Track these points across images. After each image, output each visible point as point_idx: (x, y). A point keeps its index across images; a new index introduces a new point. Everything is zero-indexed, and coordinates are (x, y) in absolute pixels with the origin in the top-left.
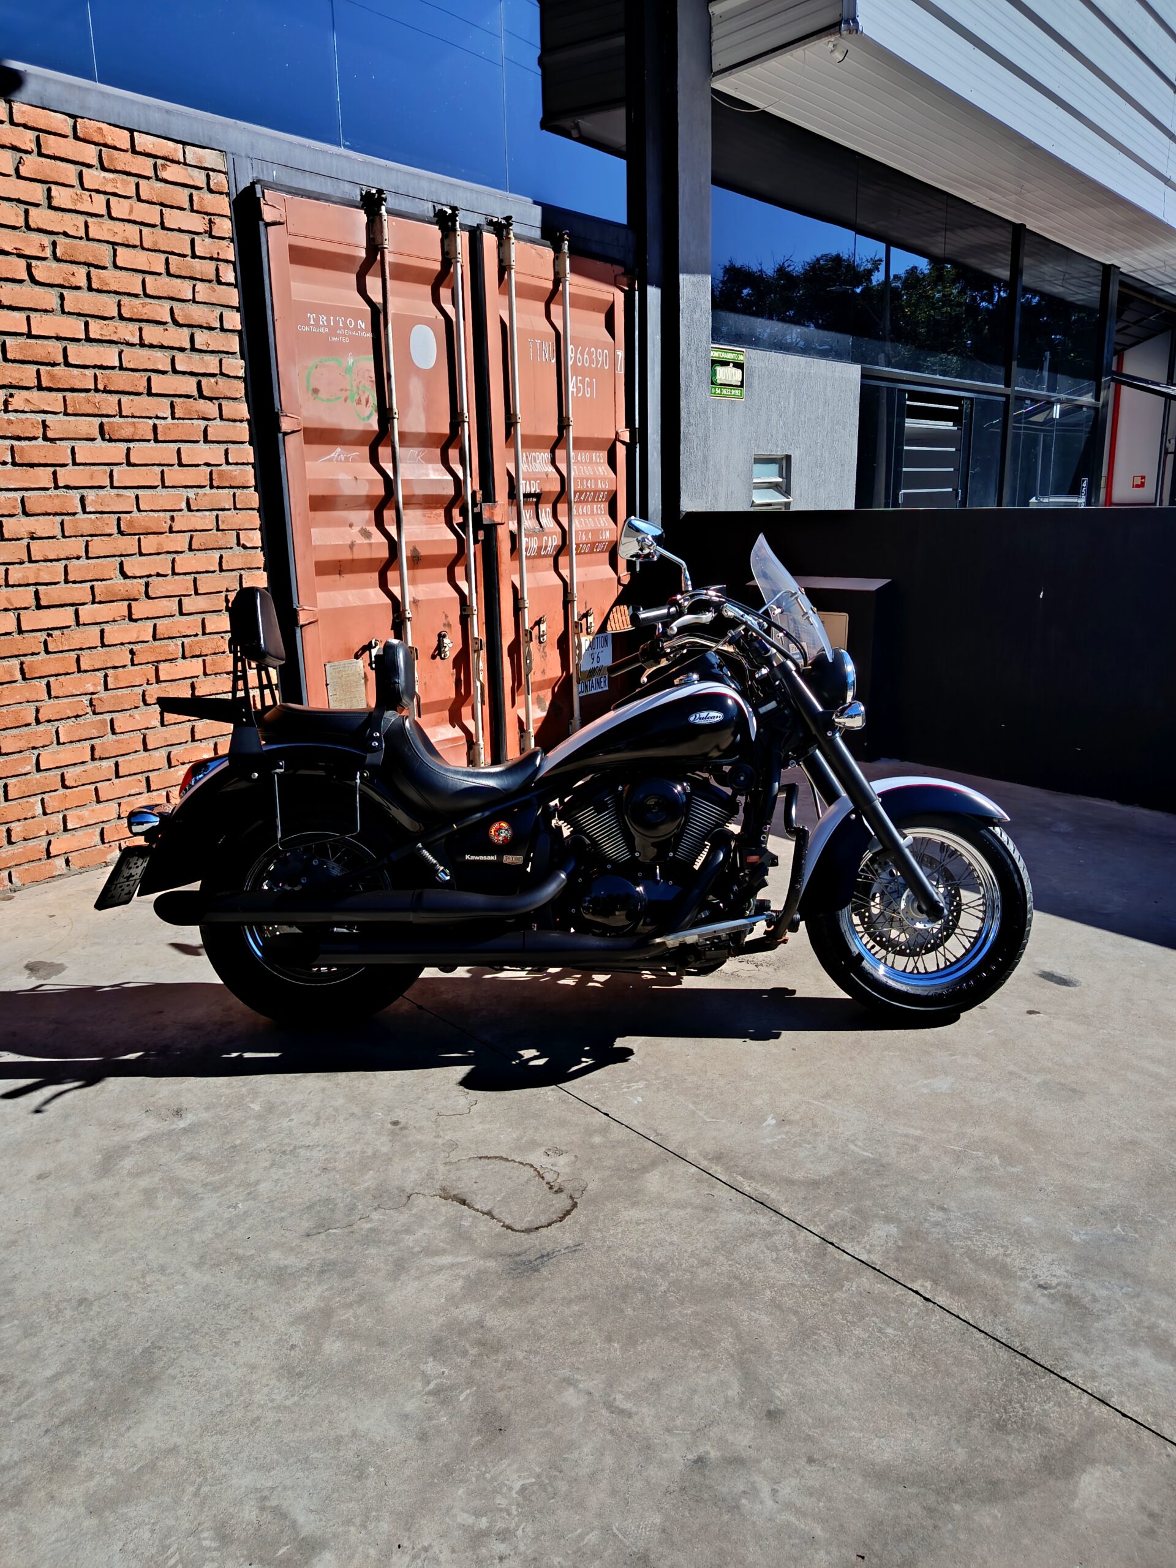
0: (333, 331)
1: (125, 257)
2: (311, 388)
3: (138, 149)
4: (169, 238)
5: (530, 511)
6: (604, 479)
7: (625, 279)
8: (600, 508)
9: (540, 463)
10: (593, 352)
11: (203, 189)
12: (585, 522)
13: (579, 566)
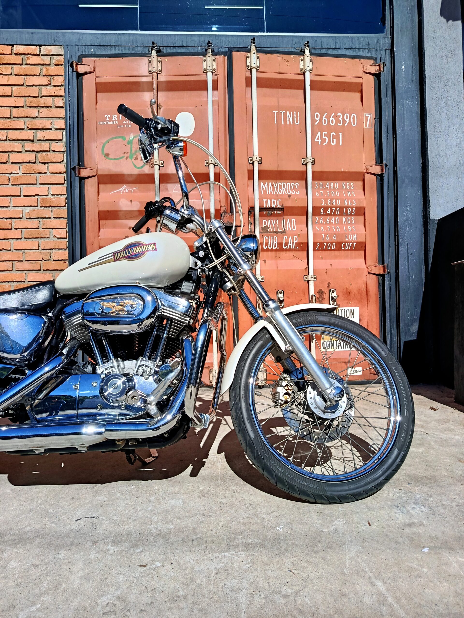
0: (121, 122)
1: (2, 101)
2: (104, 153)
3: (15, 52)
4: (27, 90)
5: (276, 221)
6: (351, 199)
7: (373, 67)
8: (350, 220)
9: (286, 189)
10: (340, 116)
11: (49, 65)
12: (331, 228)
13: (325, 258)
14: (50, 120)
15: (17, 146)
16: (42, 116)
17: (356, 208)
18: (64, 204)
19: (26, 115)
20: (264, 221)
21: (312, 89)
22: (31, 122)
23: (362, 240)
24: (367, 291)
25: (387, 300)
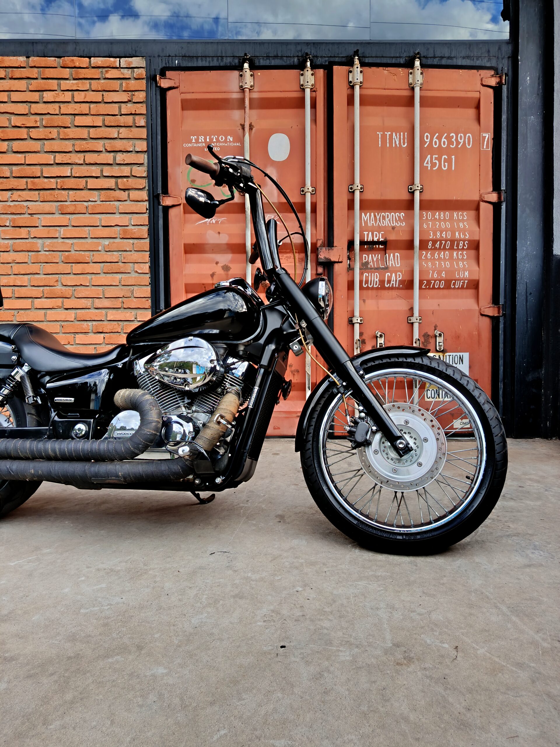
1: (79, 121)
2: (190, 180)
3: (93, 65)
4: (106, 108)
5: (378, 256)
6: (464, 231)
7: (493, 79)
8: (462, 254)
9: (389, 220)
10: (453, 136)
11: (130, 78)
12: (440, 264)
13: (432, 298)
14: (131, 142)
15: (95, 171)
16: (122, 137)
17: (469, 241)
18: (146, 236)
19: (105, 136)
20: (364, 255)
21: (421, 106)
22: (110, 143)
23: (476, 277)
24: (479, 335)
25: (501, 345)
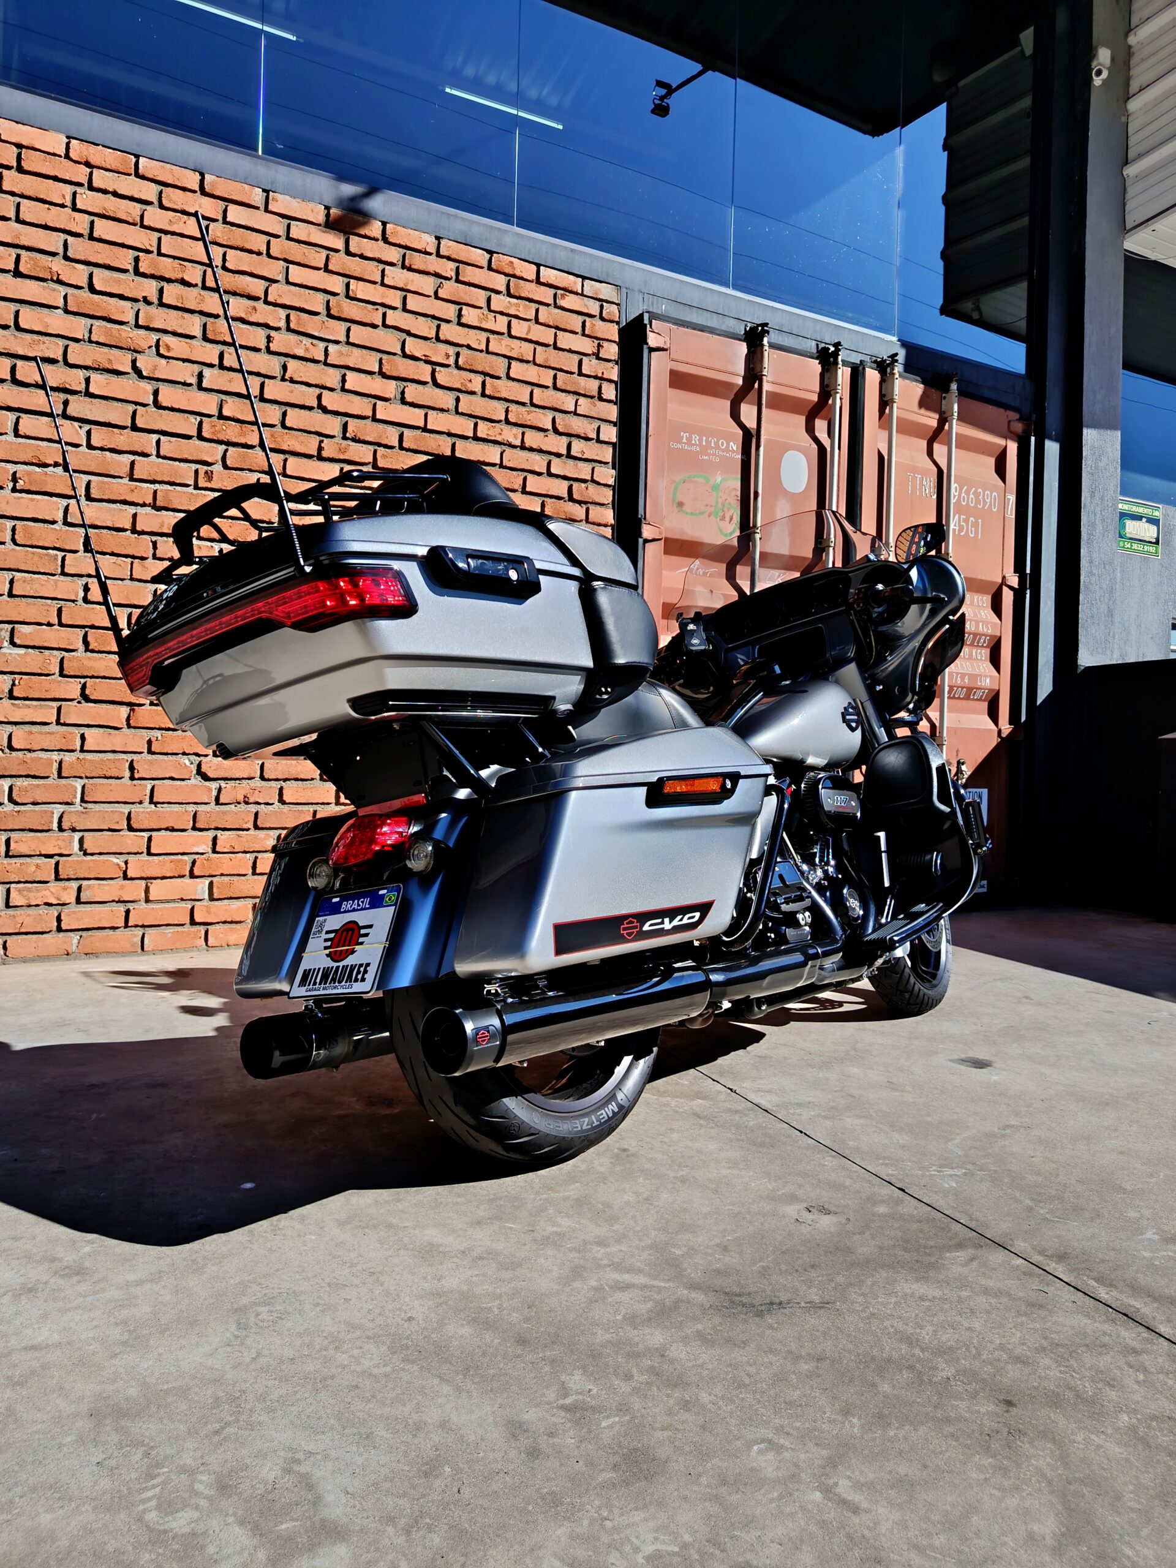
0: (704, 450)
1: (517, 369)
2: (676, 501)
3: (542, 280)
4: (559, 357)
6: (986, 622)
7: (1020, 424)
8: (980, 654)
10: (980, 493)
11: (596, 317)
12: (962, 665)
13: (952, 711)
14: (596, 424)
16: (581, 413)
17: (990, 637)
19: (554, 406)
22: (562, 419)
23: (994, 687)
24: (998, 765)
